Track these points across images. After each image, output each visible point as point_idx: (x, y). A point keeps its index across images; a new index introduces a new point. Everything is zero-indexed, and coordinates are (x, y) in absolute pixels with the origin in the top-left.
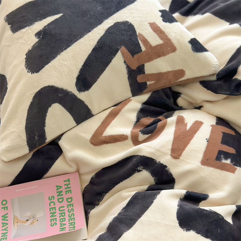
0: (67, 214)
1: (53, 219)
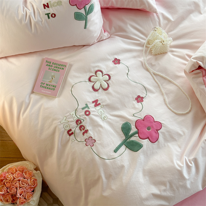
0: (57, 66)
1: (57, 70)
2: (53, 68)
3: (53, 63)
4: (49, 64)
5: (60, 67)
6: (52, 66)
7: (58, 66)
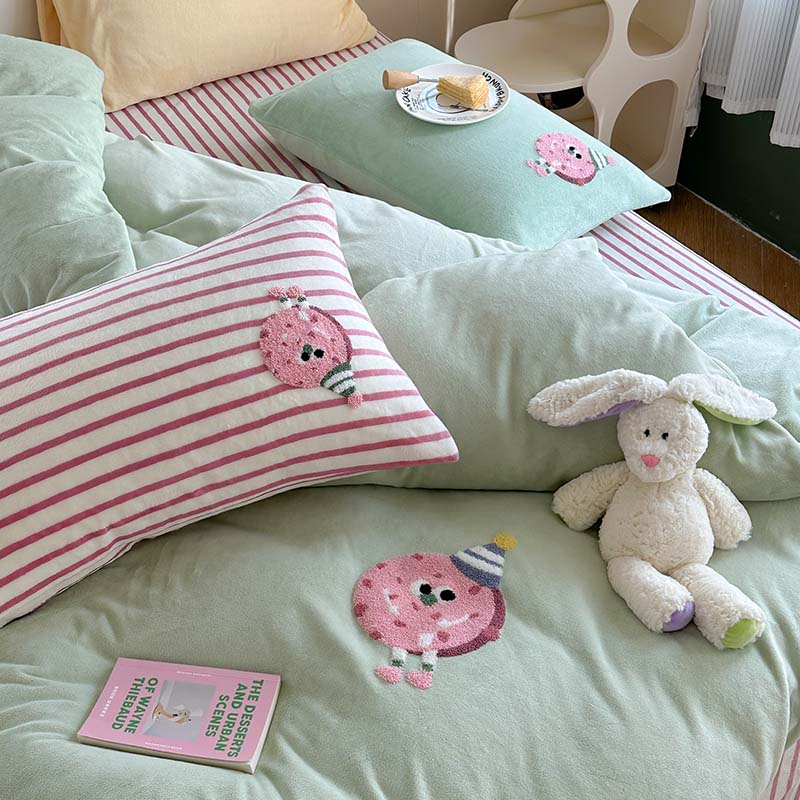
2: (229, 710)
3: (249, 709)
4: (248, 694)
5: (231, 737)
6: (236, 705)
7: (235, 730)
